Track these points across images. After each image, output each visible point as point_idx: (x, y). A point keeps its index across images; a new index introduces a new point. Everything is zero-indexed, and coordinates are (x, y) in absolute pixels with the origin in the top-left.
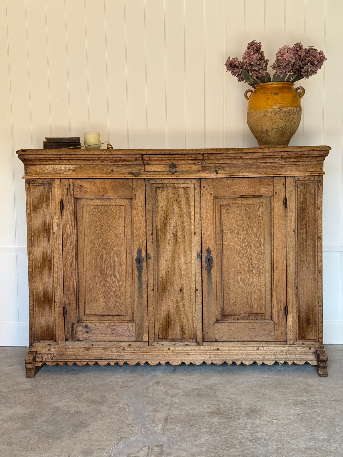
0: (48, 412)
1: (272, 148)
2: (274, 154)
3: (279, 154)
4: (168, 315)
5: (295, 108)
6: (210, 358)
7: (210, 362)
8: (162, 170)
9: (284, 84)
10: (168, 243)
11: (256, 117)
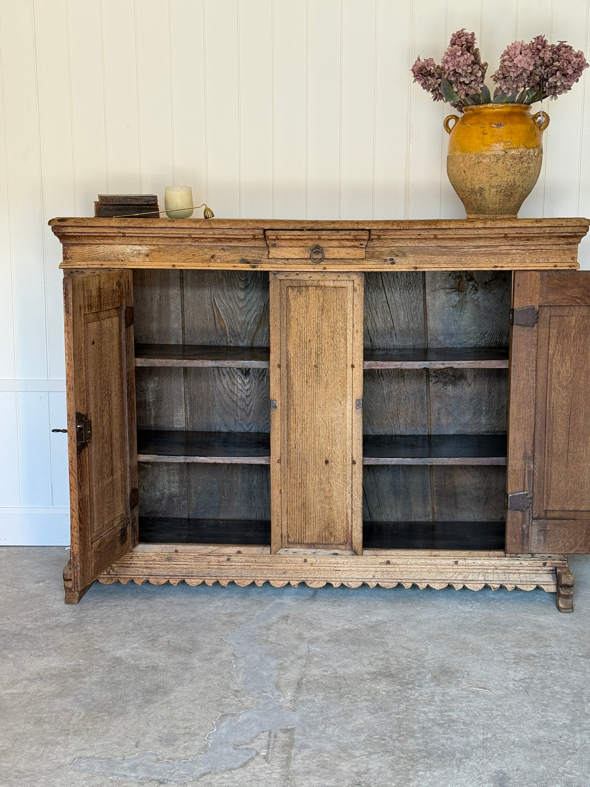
0: (102, 666)
1: (490, 222)
2: (493, 231)
3: (501, 231)
4: (304, 504)
5: (532, 151)
6: (374, 577)
7: (375, 584)
8: (297, 257)
9: (513, 107)
10: (307, 382)
11: (462, 165)
